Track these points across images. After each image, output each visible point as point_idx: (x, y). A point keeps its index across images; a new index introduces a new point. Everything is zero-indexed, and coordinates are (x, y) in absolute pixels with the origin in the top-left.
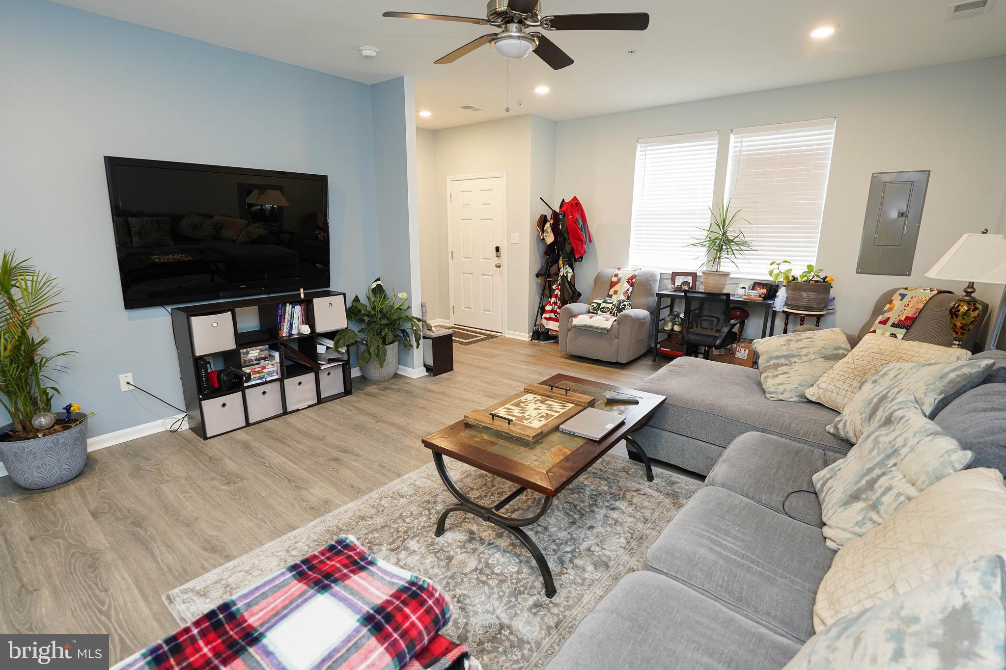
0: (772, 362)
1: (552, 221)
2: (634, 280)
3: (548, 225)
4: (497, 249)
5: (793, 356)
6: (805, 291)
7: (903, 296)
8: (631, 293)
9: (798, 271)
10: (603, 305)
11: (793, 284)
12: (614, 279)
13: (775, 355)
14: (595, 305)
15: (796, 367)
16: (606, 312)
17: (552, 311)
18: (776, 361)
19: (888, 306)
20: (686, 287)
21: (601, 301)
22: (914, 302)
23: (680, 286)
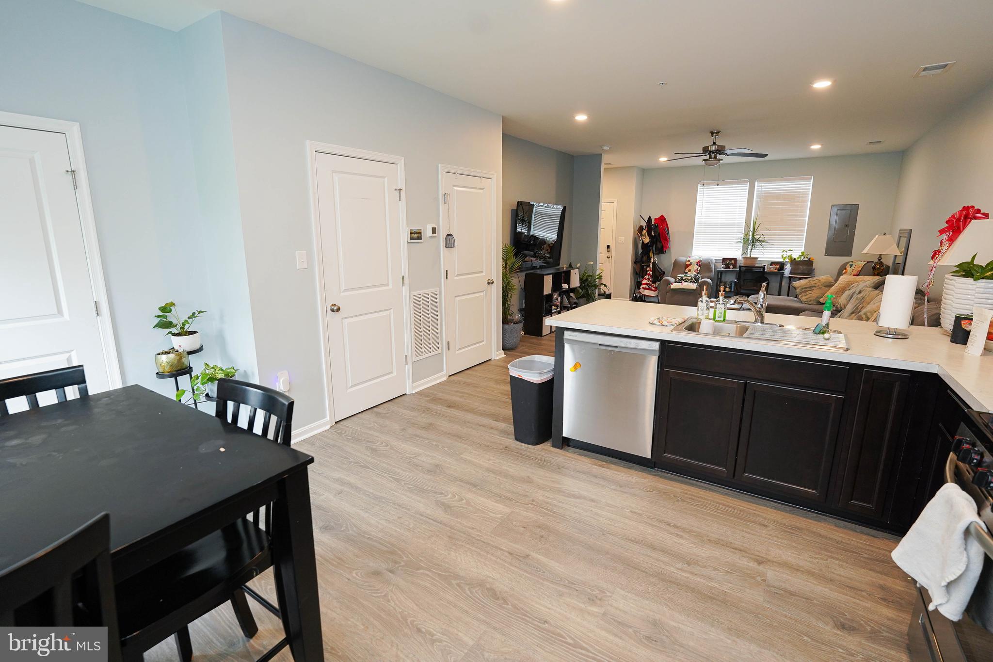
0: (803, 290)
1: (647, 229)
2: (701, 263)
3: (645, 232)
4: (608, 247)
5: (813, 287)
6: (801, 265)
7: (851, 266)
8: (699, 270)
9: (796, 255)
10: (685, 278)
11: (793, 262)
12: (688, 263)
13: (804, 287)
14: (680, 278)
15: (814, 291)
16: (686, 281)
17: (646, 284)
18: (805, 290)
19: (844, 271)
20: (731, 267)
21: (683, 276)
22: (856, 267)
23: (727, 267)
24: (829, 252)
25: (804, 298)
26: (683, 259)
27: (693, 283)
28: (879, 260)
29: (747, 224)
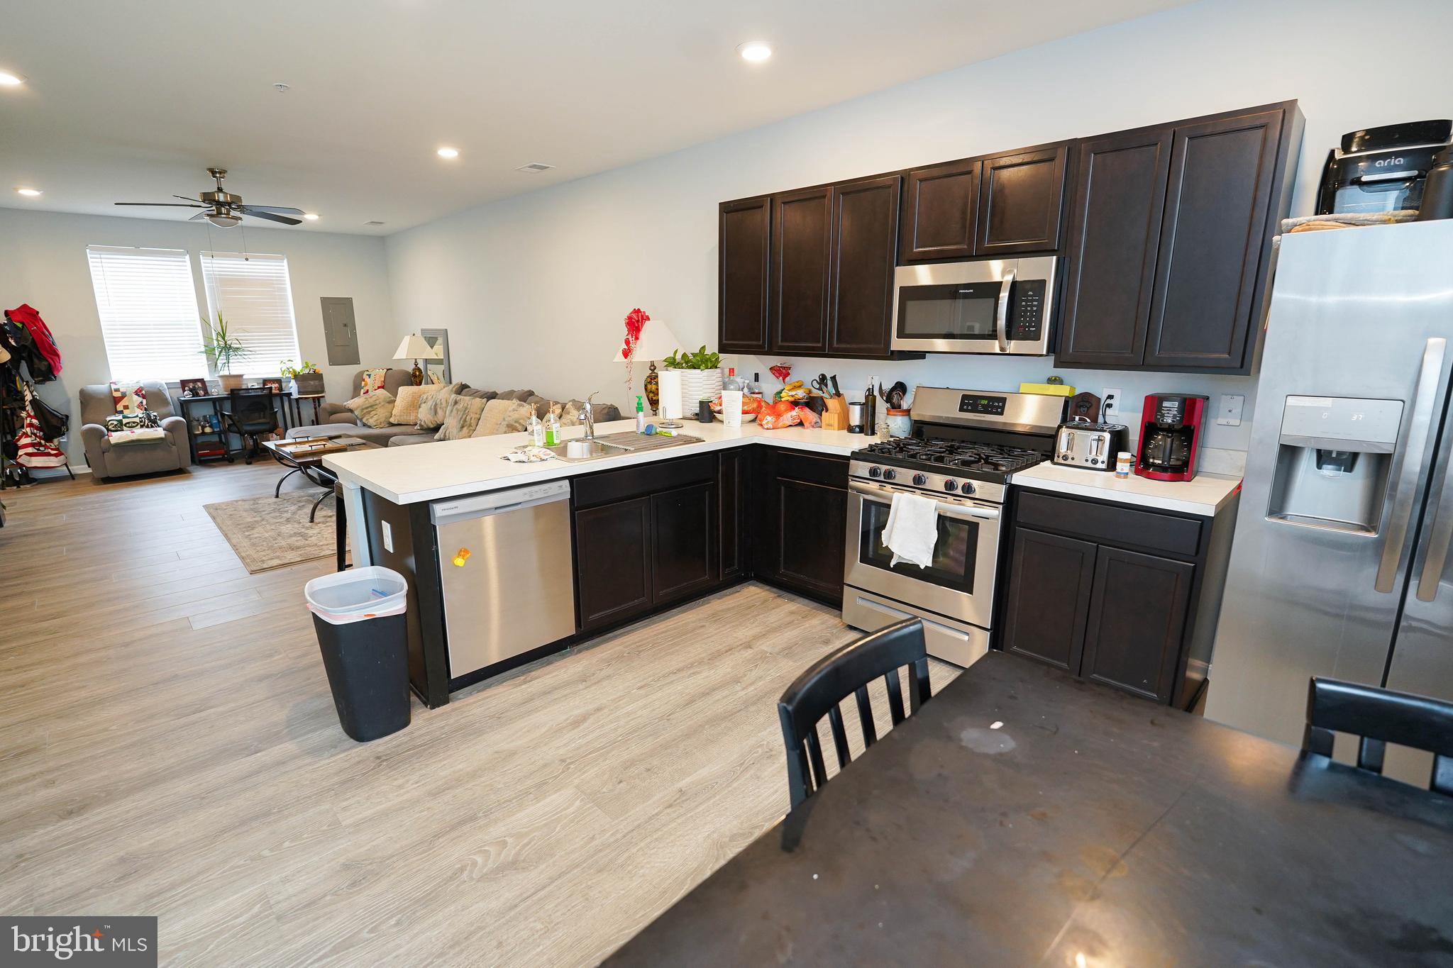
2: (142, 392)
6: (312, 380)
7: (369, 376)
8: (147, 405)
9: (298, 367)
10: (125, 421)
11: (297, 377)
12: (117, 394)
14: (115, 423)
16: (134, 427)
17: (32, 445)
19: (363, 383)
20: (202, 393)
21: (120, 417)
22: (377, 377)
23: (194, 392)
24: (333, 361)
25: (371, 422)
26: (100, 388)
27: (147, 427)
28: (416, 365)
29: (205, 320)
